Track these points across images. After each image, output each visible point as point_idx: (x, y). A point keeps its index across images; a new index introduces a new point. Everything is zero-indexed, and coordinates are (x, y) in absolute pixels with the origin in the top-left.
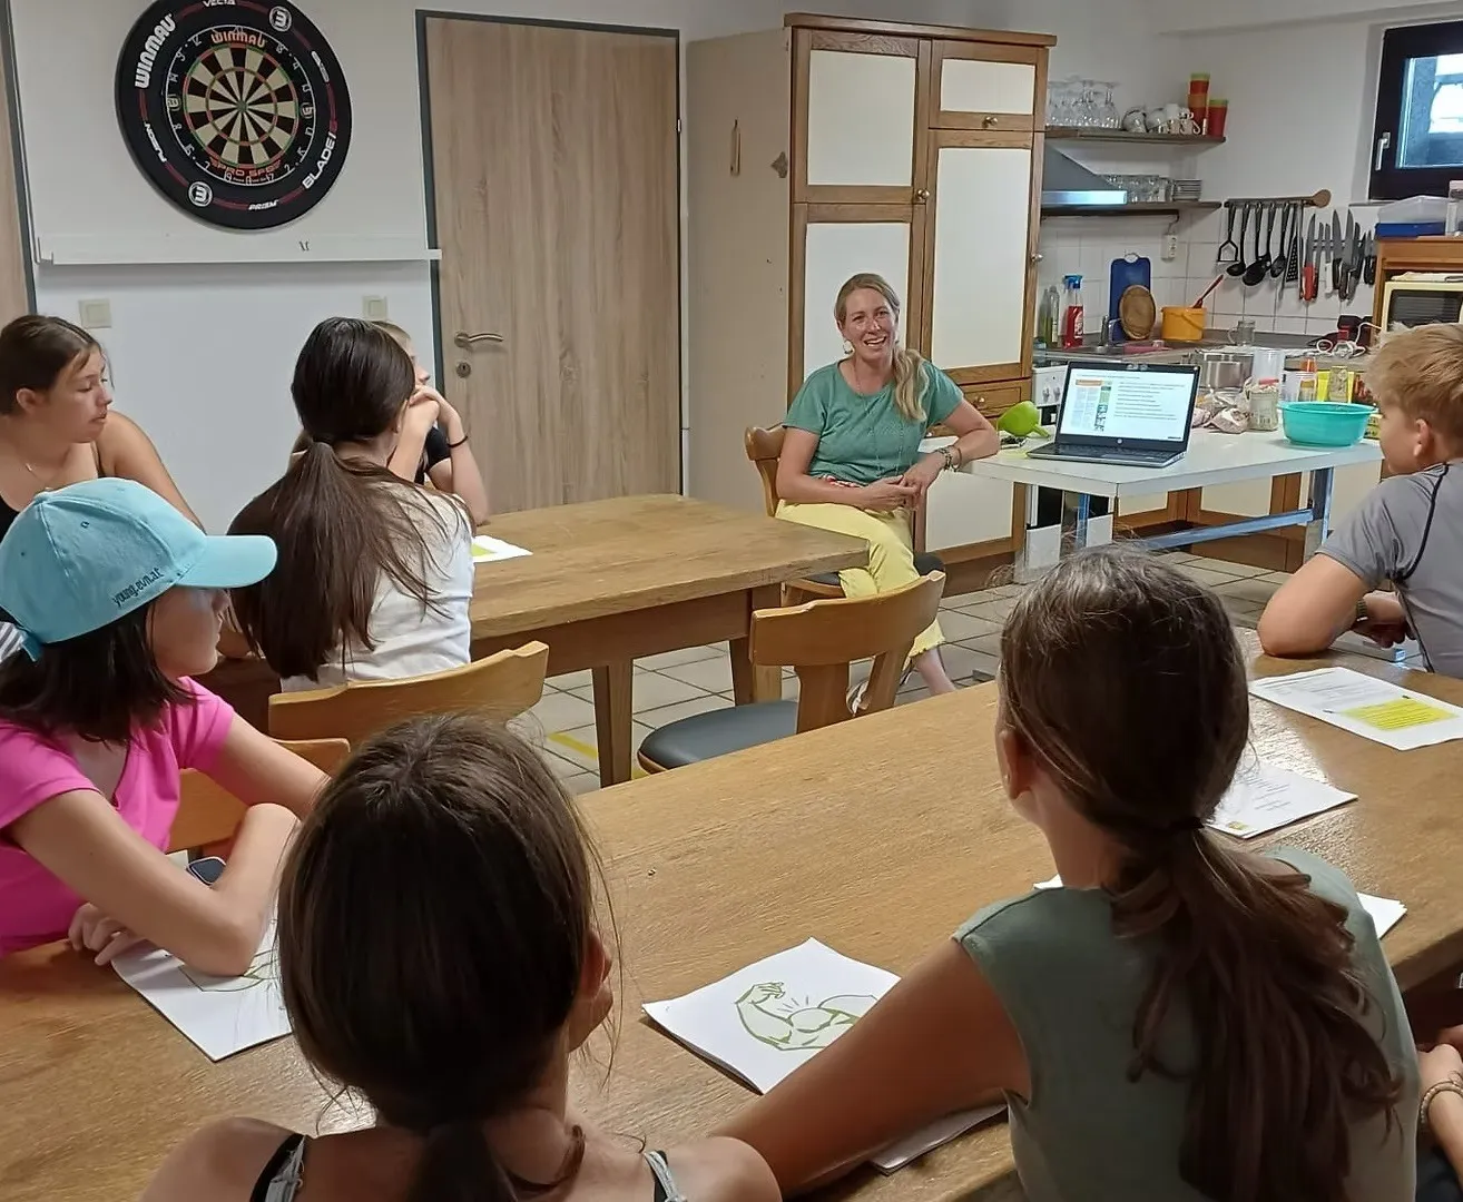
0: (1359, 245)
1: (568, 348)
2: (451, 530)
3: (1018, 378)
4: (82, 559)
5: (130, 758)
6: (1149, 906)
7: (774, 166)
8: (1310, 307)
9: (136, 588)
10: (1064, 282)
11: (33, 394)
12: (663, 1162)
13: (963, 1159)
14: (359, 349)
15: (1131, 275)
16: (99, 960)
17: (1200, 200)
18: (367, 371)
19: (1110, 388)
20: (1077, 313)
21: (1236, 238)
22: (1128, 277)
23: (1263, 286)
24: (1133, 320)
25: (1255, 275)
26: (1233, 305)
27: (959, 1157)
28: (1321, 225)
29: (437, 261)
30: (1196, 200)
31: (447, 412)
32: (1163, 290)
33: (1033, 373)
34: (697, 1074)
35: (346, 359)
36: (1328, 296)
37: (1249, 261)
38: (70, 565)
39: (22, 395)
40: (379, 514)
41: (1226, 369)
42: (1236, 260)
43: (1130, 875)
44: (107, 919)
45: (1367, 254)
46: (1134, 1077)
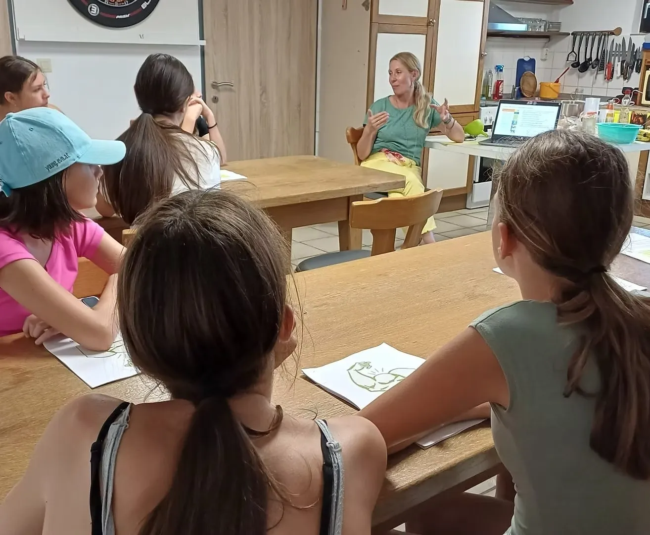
0: (634, 54)
1: (264, 91)
2: (210, 158)
3: (473, 112)
4: (30, 147)
5: (54, 246)
6: (578, 310)
7: (363, 4)
8: (610, 83)
9: (57, 162)
10: (495, 68)
11: (13, 94)
12: (325, 425)
13: (462, 443)
14: (168, 70)
15: (526, 67)
16: (37, 342)
17: (560, 31)
18: (171, 80)
19: (518, 113)
20: (501, 83)
21: (576, 50)
22: (525, 67)
23: (588, 73)
24: (526, 88)
25: (583, 67)
26: (573, 82)
27: (460, 443)
28: (617, 44)
29: (203, 46)
30: (558, 31)
31: (207, 110)
32: (541, 74)
33: (480, 109)
34: (329, 401)
35: (161, 74)
36: (618, 78)
37: (582, 61)
38: (24, 149)
39: (8, 95)
40: (175, 148)
41: (572, 107)
42: (576, 61)
43: (567, 294)
44: (41, 322)
45: (637, 59)
46: (567, 396)
